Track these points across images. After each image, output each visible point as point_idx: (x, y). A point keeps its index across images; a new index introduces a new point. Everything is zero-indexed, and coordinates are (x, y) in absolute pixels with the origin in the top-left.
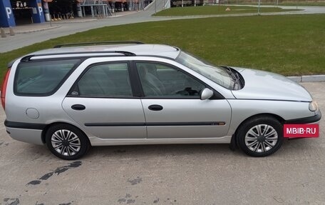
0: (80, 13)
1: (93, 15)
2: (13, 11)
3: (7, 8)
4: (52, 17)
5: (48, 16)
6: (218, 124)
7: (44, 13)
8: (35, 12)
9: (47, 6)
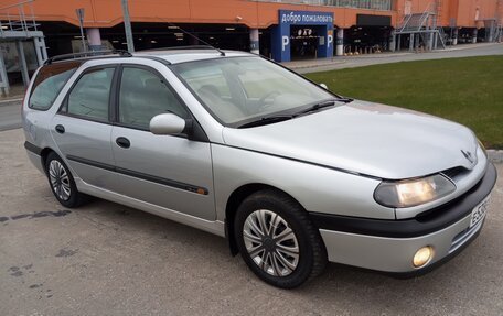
0: (393, 45)
1: (411, 47)
2: (291, 40)
3: (284, 37)
4: (346, 51)
5: (341, 48)
6: (195, 189)
7: (335, 43)
8: (322, 42)
9: (341, 35)
